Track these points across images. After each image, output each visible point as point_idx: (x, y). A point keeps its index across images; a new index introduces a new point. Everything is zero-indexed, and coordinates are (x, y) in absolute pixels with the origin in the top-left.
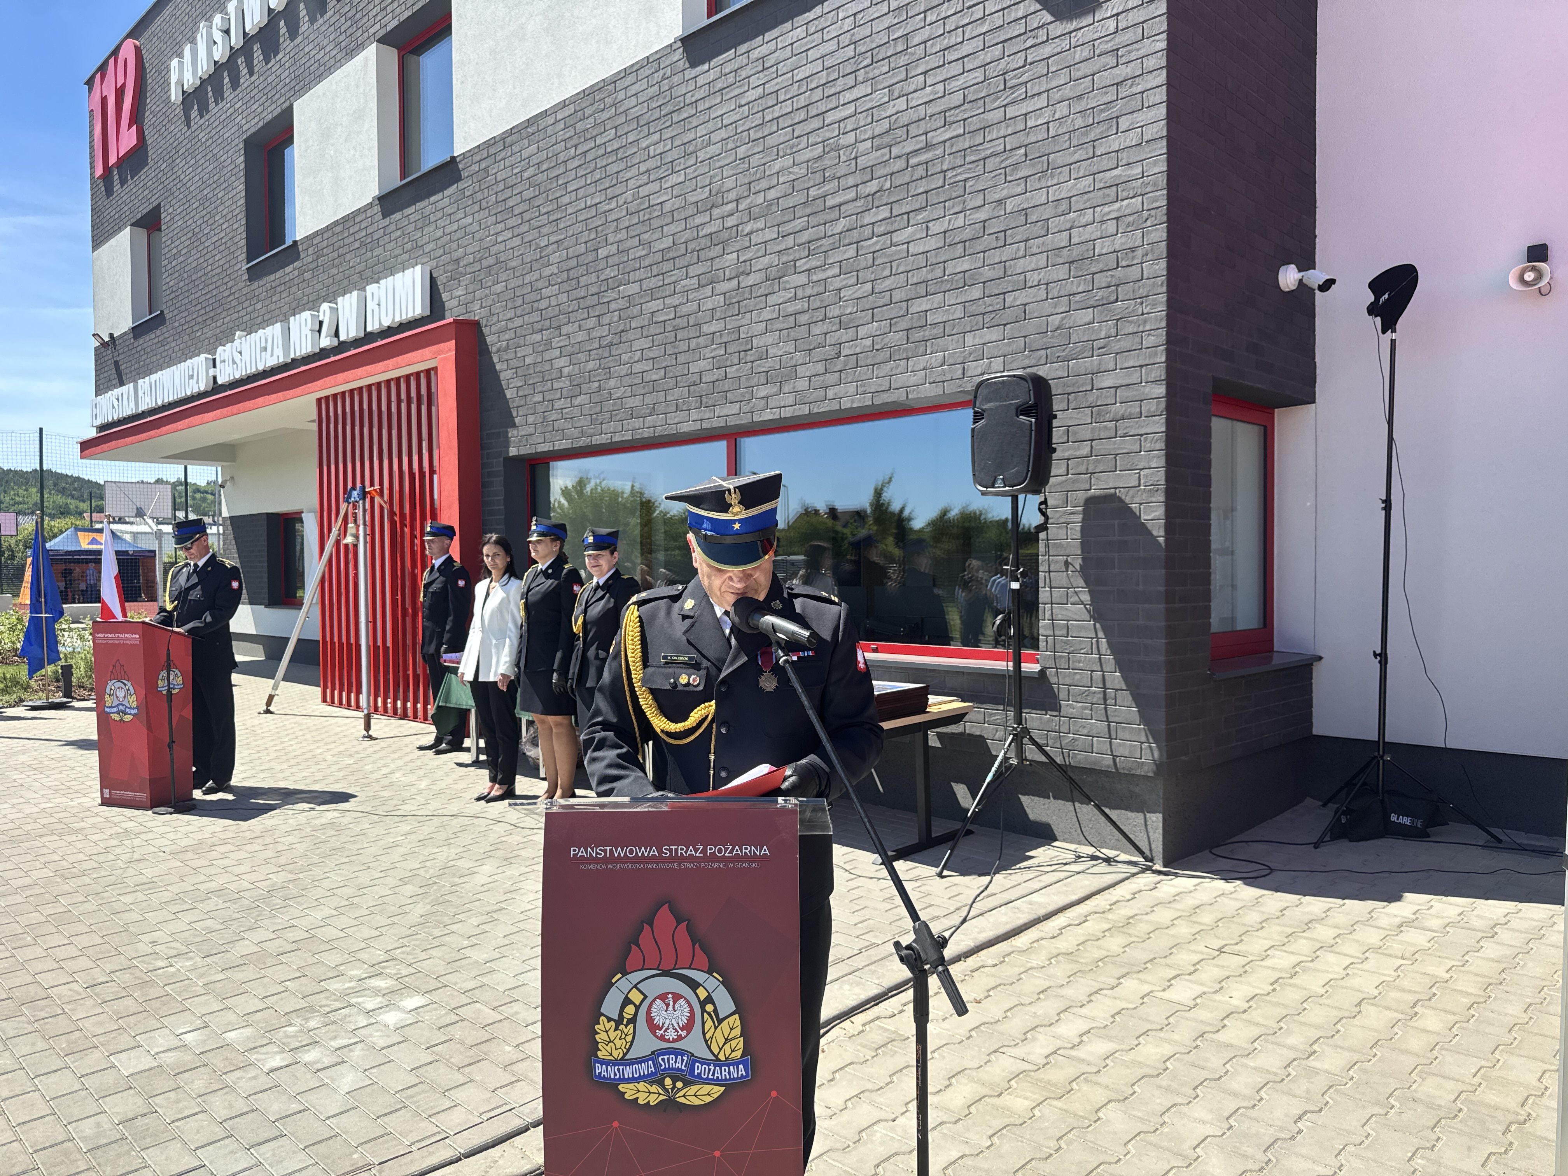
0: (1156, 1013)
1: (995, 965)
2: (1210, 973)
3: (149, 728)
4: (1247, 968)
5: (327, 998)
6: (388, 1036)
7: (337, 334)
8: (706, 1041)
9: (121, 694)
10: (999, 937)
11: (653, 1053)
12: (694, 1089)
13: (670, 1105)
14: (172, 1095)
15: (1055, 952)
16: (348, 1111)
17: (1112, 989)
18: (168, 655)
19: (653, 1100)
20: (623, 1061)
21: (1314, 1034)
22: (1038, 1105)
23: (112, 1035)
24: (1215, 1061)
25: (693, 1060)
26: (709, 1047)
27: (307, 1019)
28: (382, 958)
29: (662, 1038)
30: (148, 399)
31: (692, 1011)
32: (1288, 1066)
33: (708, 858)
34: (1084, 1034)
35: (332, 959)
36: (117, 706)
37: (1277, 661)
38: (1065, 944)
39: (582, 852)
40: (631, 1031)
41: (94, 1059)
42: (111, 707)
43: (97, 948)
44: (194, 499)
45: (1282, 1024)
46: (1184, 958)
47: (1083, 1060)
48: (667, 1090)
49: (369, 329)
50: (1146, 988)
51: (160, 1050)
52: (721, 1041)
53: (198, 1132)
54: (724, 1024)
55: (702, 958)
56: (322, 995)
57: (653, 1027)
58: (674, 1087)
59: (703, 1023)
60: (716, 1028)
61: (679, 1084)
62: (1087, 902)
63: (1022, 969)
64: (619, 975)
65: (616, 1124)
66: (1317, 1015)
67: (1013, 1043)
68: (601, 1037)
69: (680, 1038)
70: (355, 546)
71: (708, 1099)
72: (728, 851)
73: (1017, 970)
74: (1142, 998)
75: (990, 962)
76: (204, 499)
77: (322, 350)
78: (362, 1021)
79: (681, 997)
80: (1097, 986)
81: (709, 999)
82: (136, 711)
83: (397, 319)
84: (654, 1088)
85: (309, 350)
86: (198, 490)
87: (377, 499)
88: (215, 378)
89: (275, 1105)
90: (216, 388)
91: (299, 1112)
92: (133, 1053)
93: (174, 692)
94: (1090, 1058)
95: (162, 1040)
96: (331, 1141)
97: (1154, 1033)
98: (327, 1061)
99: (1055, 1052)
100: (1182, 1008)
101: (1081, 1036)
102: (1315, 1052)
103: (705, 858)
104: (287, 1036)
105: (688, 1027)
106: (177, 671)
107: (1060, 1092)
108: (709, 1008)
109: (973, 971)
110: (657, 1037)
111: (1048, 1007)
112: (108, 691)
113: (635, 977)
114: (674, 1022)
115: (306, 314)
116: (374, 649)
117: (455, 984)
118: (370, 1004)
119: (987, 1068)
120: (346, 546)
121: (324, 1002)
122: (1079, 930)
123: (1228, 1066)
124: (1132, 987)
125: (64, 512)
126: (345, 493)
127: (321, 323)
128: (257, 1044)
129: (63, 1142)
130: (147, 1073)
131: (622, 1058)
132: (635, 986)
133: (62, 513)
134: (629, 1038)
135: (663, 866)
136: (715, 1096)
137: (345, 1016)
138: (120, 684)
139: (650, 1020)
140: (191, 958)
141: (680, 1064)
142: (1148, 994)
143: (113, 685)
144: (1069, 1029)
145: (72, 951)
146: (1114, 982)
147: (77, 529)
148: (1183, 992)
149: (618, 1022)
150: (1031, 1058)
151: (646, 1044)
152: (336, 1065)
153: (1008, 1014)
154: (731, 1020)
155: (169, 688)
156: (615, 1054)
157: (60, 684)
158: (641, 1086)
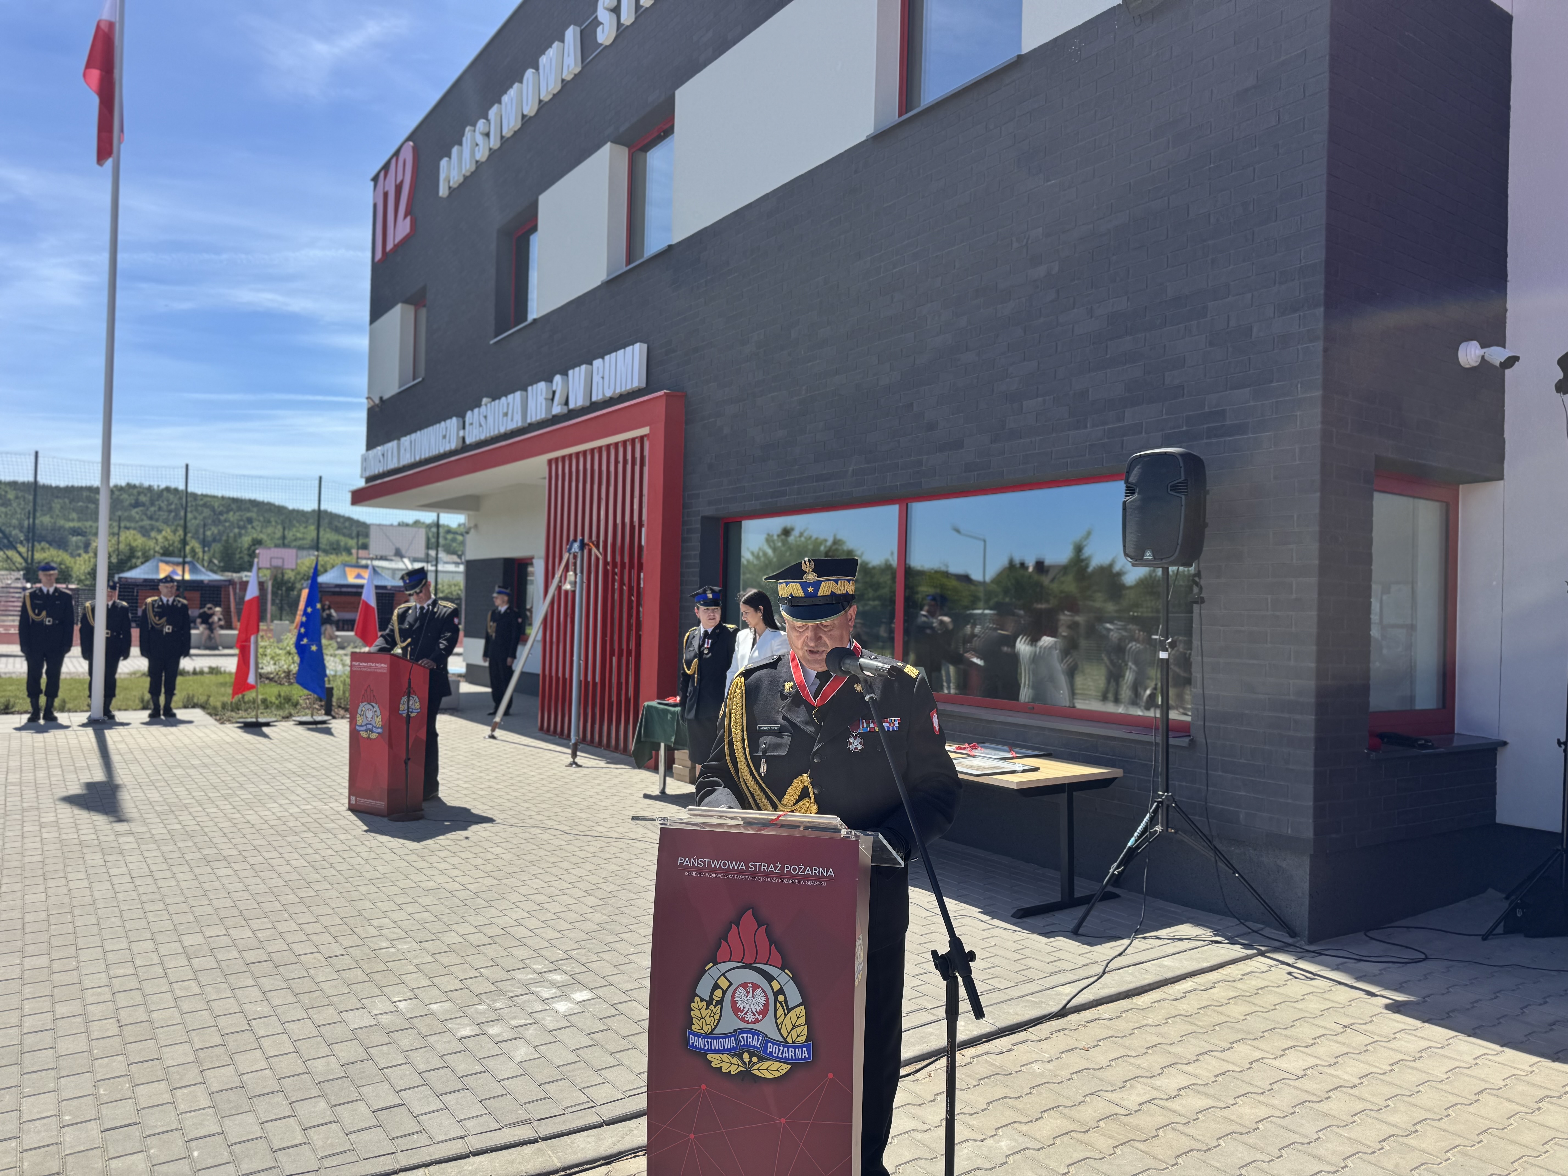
0: (1260, 1078)
1: (1110, 1019)
2: (1327, 1049)
3: (391, 746)
4: (1369, 1047)
5: (512, 985)
6: (557, 1021)
7: (567, 403)
8: (777, 1026)
9: (370, 715)
10: (1120, 994)
11: (735, 1031)
12: (766, 1064)
13: (746, 1075)
14: (385, 1048)
15: (1174, 1013)
16: (518, 1076)
17: (1223, 1051)
18: (409, 683)
19: (734, 1070)
20: (711, 1035)
21: (1420, 1115)
22: (1122, 1145)
23: (343, 997)
24: (1309, 1128)
25: (767, 1040)
26: (780, 1031)
27: (494, 1001)
28: (561, 957)
29: (743, 1019)
30: (408, 455)
31: (767, 1000)
32: (1384, 1140)
33: (785, 875)
34: (1183, 1088)
35: (521, 953)
36: (366, 725)
37: (1456, 743)
38: (1183, 1006)
39: (686, 862)
40: (719, 1011)
41: (329, 1014)
42: (361, 726)
43: (337, 928)
44: (446, 539)
45: (1390, 1102)
46: (1306, 1032)
47: (1175, 1112)
48: (745, 1063)
49: (594, 399)
50: (1257, 1055)
51: (378, 1012)
52: (790, 1027)
53: (402, 1078)
54: (792, 1013)
55: (776, 956)
56: (508, 983)
57: (736, 1010)
58: (751, 1061)
59: (776, 1011)
60: (786, 1016)
61: (755, 1059)
62: (1220, 970)
63: (1137, 1025)
64: (711, 964)
65: (703, 1087)
66: (1429, 1098)
67: (1110, 1089)
68: (695, 1013)
69: (756, 1021)
70: (574, 592)
71: (777, 1074)
72: (801, 870)
73: (1132, 1025)
74: (1251, 1063)
75: (1107, 1016)
76: (454, 540)
77: (554, 416)
78: (538, 1006)
79: (759, 987)
80: (1208, 1047)
81: (781, 991)
82: (380, 730)
83: (618, 391)
84: (735, 1060)
85: (543, 416)
86: (449, 531)
87: (594, 550)
88: (464, 438)
89: (462, 1065)
90: (465, 447)
91: (481, 1073)
92: (358, 1013)
93: (413, 715)
94: (1183, 1111)
95: (380, 1005)
96: (501, 1098)
97: (1253, 1096)
98: (506, 1036)
99: (1150, 1101)
100: (1289, 1076)
101: (1180, 1090)
102: (1417, 1131)
103: (782, 875)
104: (477, 1013)
105: (764, 1012)
106: (416, 697)
107: (1144, 1137)
108: (781, 998)
109: (1087, 1022)
110: (739, 1018)
111: (1155, 1061)
112: (359, 711)
113: (724, 966)
114: (752, 1006)
115: (542, 385)
116: (585, 685)
117: (619, 983)
118: (546, 993)
119: (1081, 1108)
120: (566, 592)
121: (509, 988)
122: (1205, 995)
123: (1320, 1134)
124: (1244, 1052)
125: (335, 549)
126: (567, 544)
127: (554, 393)
128: (453, 1016)
129: (302, 1074)
130: (367, 1029)
131: (711, 1033)
132: (723, 975)
133: (334, 549)
134: (717, 1017)
135: (749, 878)
136: (783, 1072)
137: (525, 1002)
138: (369, 707)
139: (734, 1003)
140: (409, 943)
141: (755, 1042)
142: (1258, 1060)
143: (363, 707)
144: (1171, 1082)
145: (318, 928)
146: (1226, 1045)
147: (346, 565)
148: (1294, 1063)
149: (709, 1003)
150: (1125, 1103)
151: (730, 1023)
152: (513, 1039)
153: (1113, 1063)
154: (798, 1010)
155: (408, 711)
156: (706, 1028)
157: (323, 703)
158: (725, 1057)
